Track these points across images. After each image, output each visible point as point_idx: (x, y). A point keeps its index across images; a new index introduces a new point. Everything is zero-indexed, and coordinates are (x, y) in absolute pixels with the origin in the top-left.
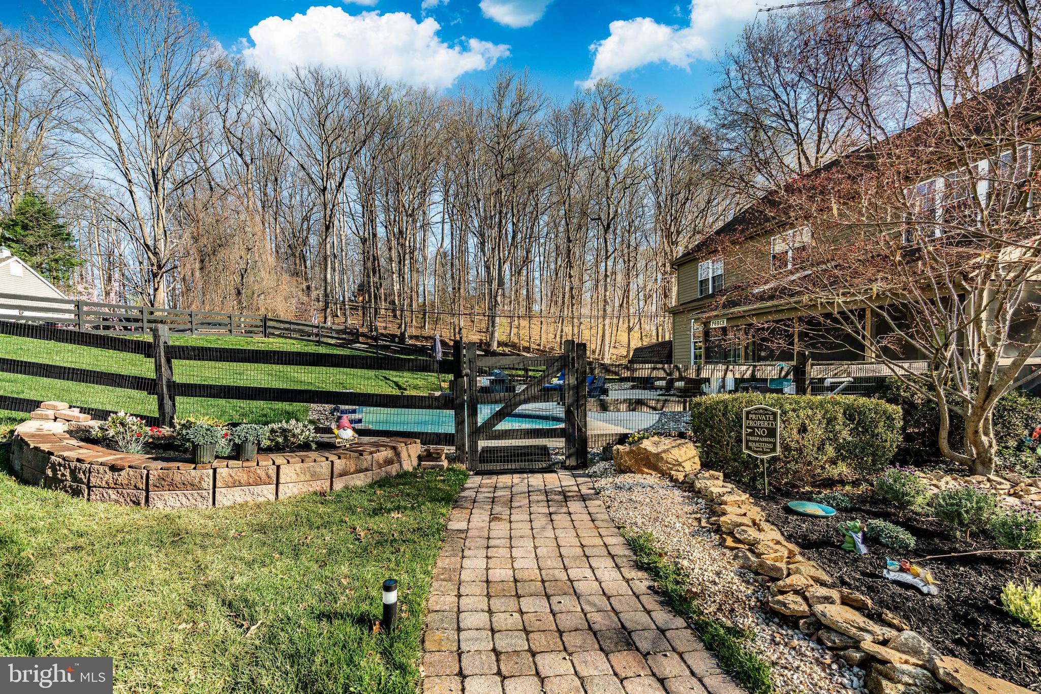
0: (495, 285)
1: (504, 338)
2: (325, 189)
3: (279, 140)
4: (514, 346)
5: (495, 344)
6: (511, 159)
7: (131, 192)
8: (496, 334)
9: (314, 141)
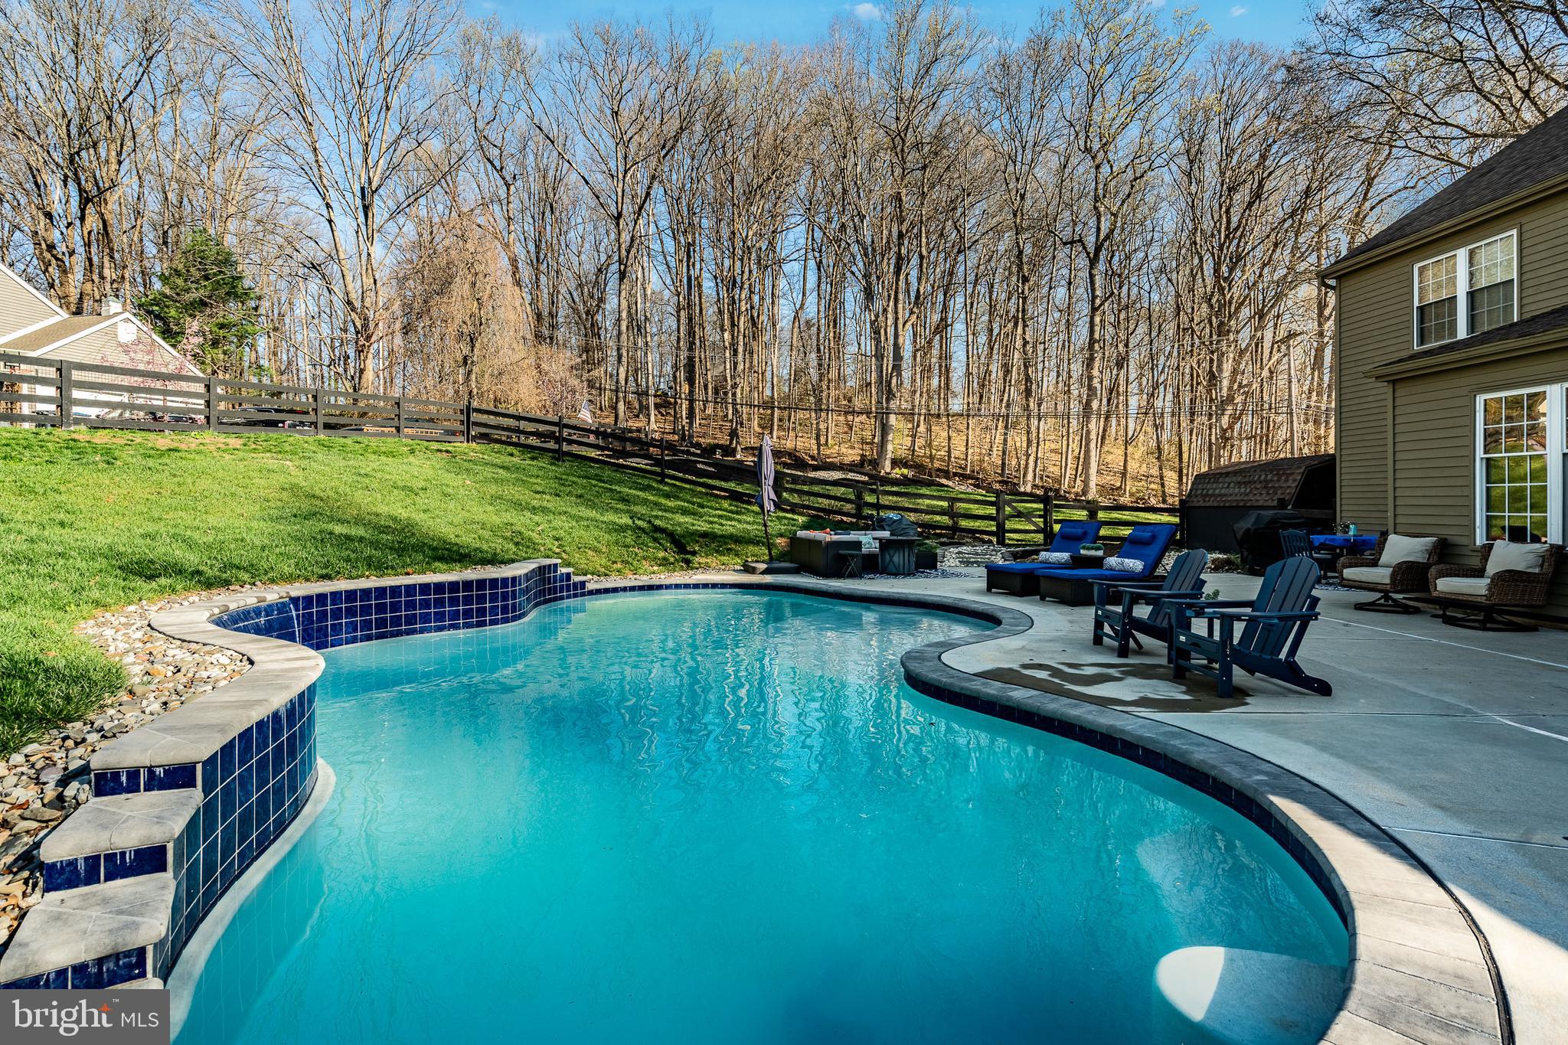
0: (888, 363)
1: (902, 453)
2: (620, 215)
3: (553, 142)
4: (919, 467)
5: (887, 466)
6: (918, 146)
7: (330, 221)
8: (890, 447)
9: (607, 144)
